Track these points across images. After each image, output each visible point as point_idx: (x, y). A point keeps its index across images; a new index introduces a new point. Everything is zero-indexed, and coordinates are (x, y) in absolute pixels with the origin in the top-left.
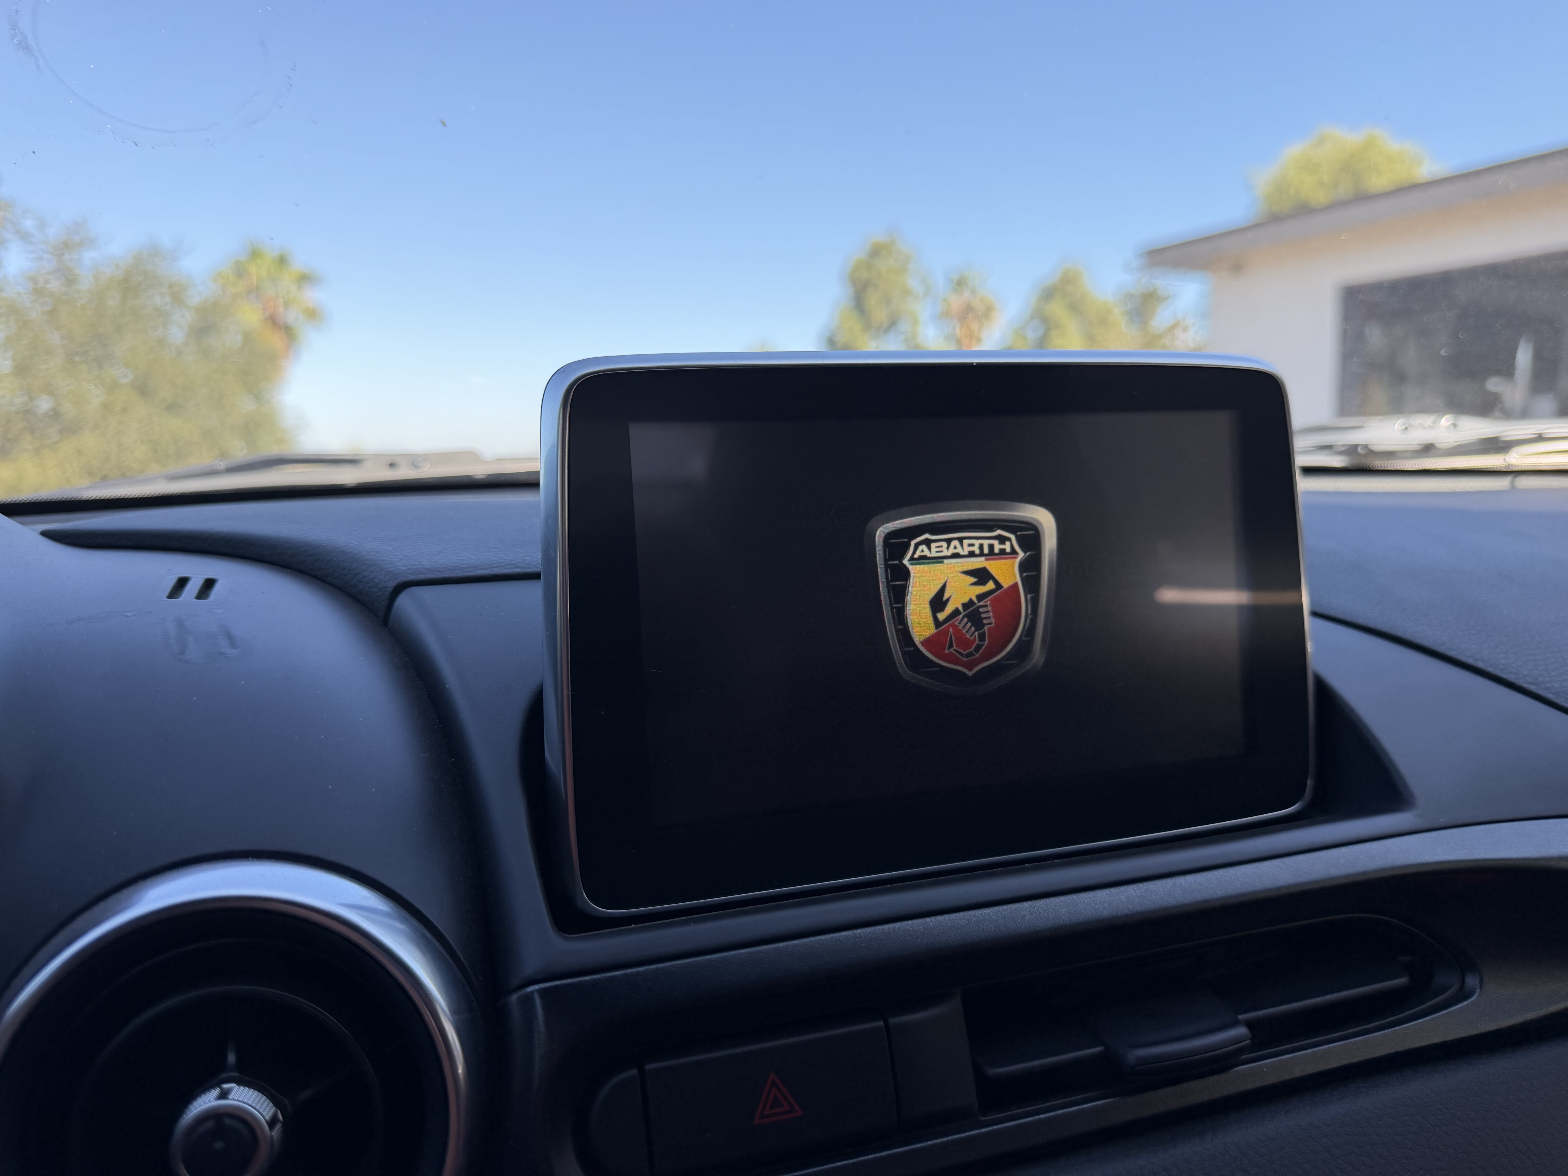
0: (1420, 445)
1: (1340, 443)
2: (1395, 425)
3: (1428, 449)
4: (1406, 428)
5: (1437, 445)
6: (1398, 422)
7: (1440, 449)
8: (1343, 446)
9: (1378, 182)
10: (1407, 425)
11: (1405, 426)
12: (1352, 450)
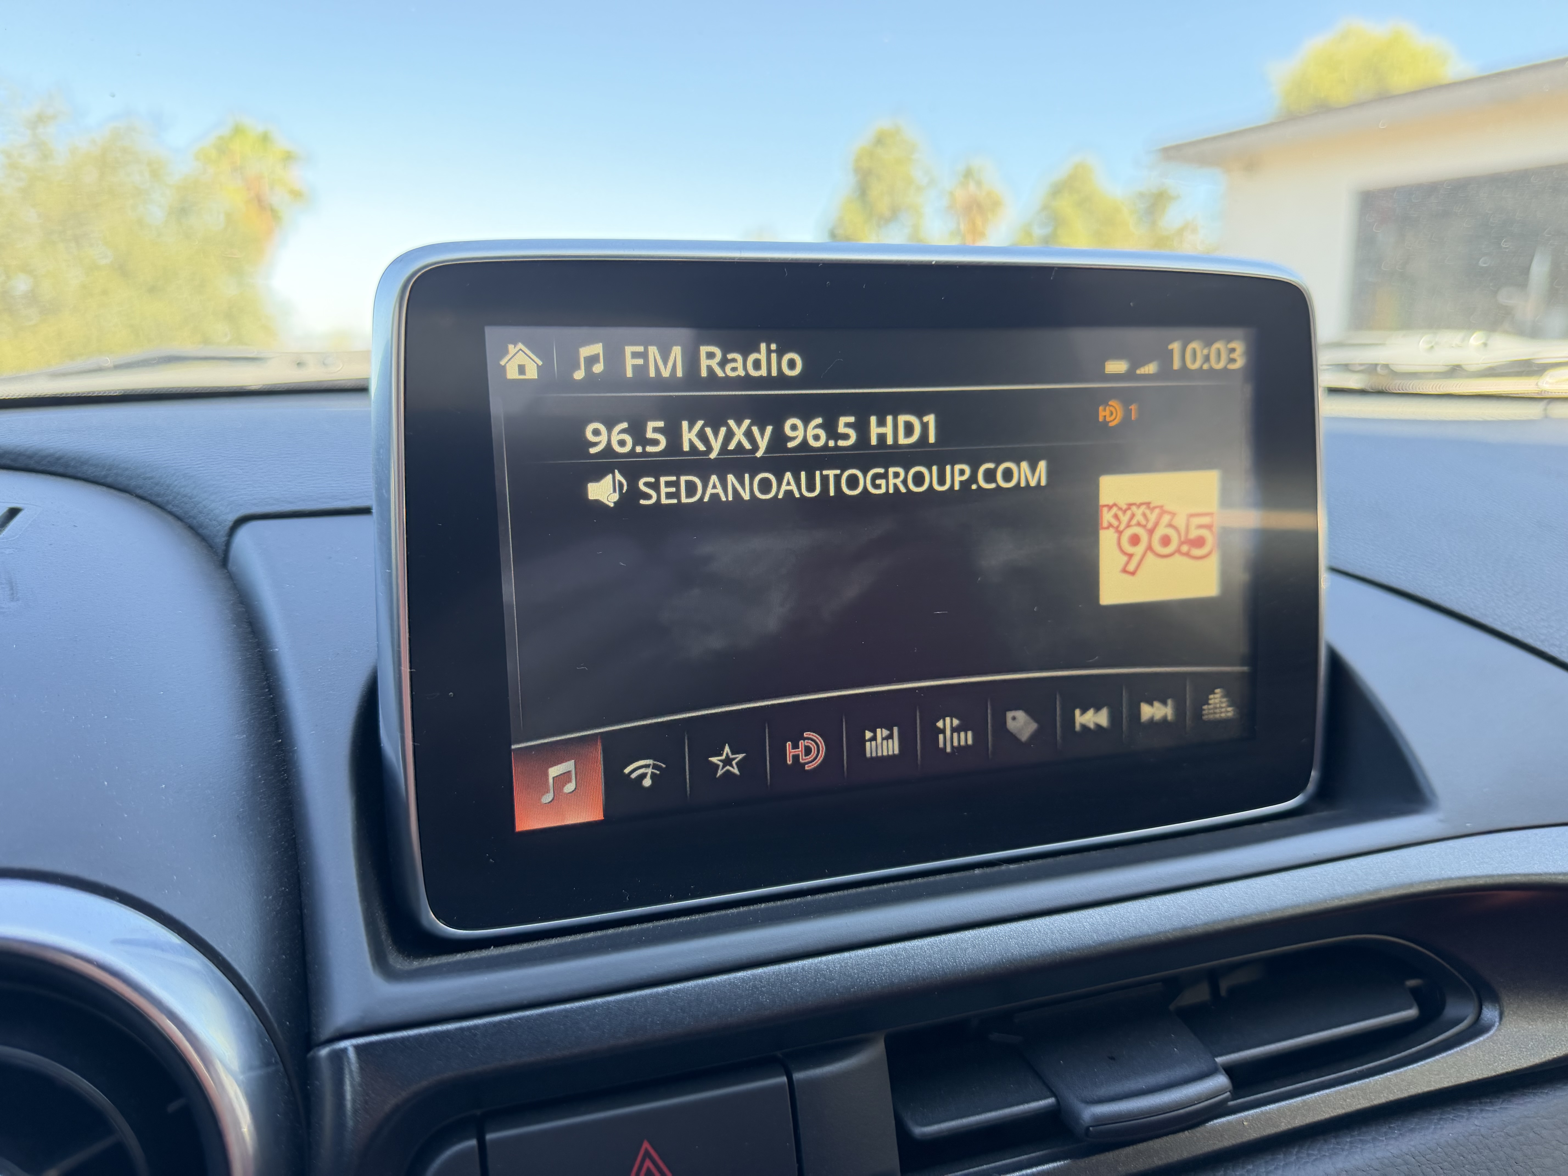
0: (1447, 366)
1: (1358, 361)
2: (1419, 343)
3: (1454, 371)
4: (1432, 347)
5: (1464, 367)
6: (1422, 340)
7: (1466, 371)
8: (1361, 365)
9: (1401, 81)
10: (1433, 344)
11: (1430, 345)
12: (1371, 369)
